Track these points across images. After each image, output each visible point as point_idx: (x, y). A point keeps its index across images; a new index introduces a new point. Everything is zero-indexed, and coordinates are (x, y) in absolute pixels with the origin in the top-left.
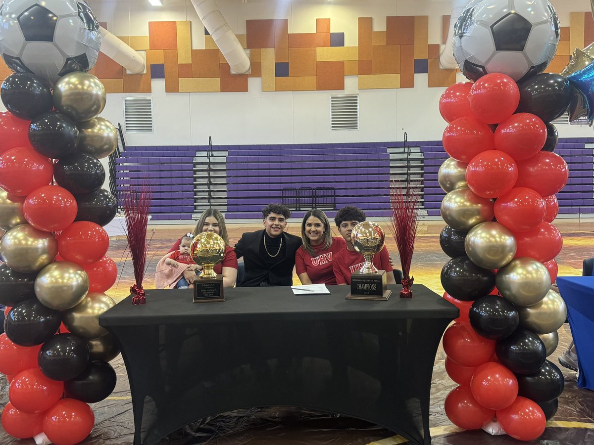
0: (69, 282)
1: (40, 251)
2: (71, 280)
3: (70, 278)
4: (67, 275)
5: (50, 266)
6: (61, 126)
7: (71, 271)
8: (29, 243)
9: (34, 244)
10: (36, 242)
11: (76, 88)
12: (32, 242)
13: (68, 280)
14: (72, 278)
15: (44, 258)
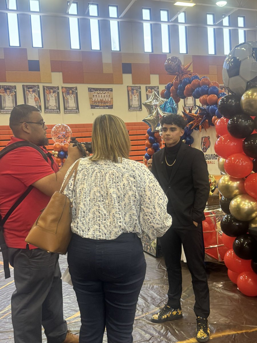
0: (243, 206)
1: (235, 188)
2: (245, 205)
3: (244, 204)
4: (243, 202)
5: (238, 196)
6: (241, 121)
7: (247, 201)
8: (229, 183)
9: (231, 184)
10: (233, 183)
11: (249, 98)
12: (231, 183)
13: (243, 205)
14: (246, 205)
15: (236, 191)
